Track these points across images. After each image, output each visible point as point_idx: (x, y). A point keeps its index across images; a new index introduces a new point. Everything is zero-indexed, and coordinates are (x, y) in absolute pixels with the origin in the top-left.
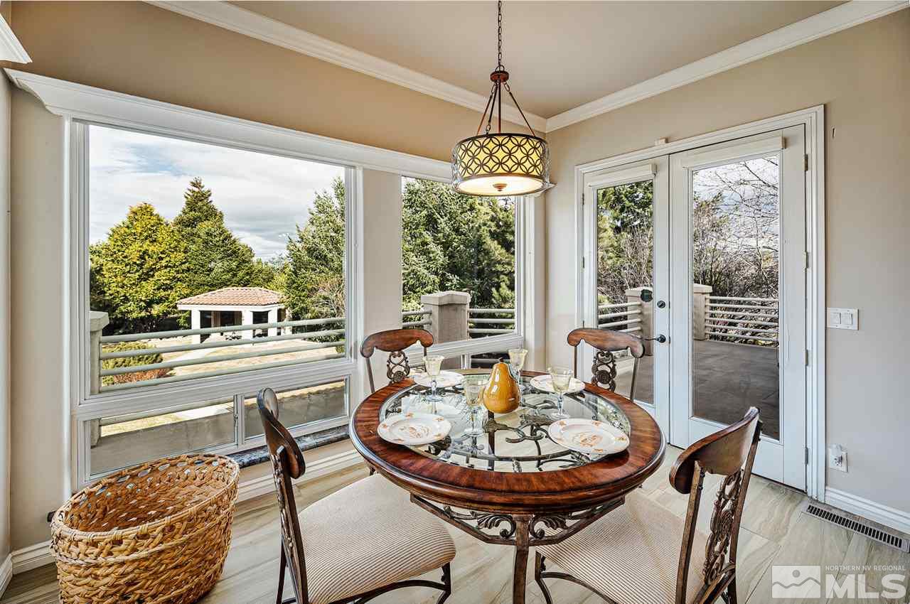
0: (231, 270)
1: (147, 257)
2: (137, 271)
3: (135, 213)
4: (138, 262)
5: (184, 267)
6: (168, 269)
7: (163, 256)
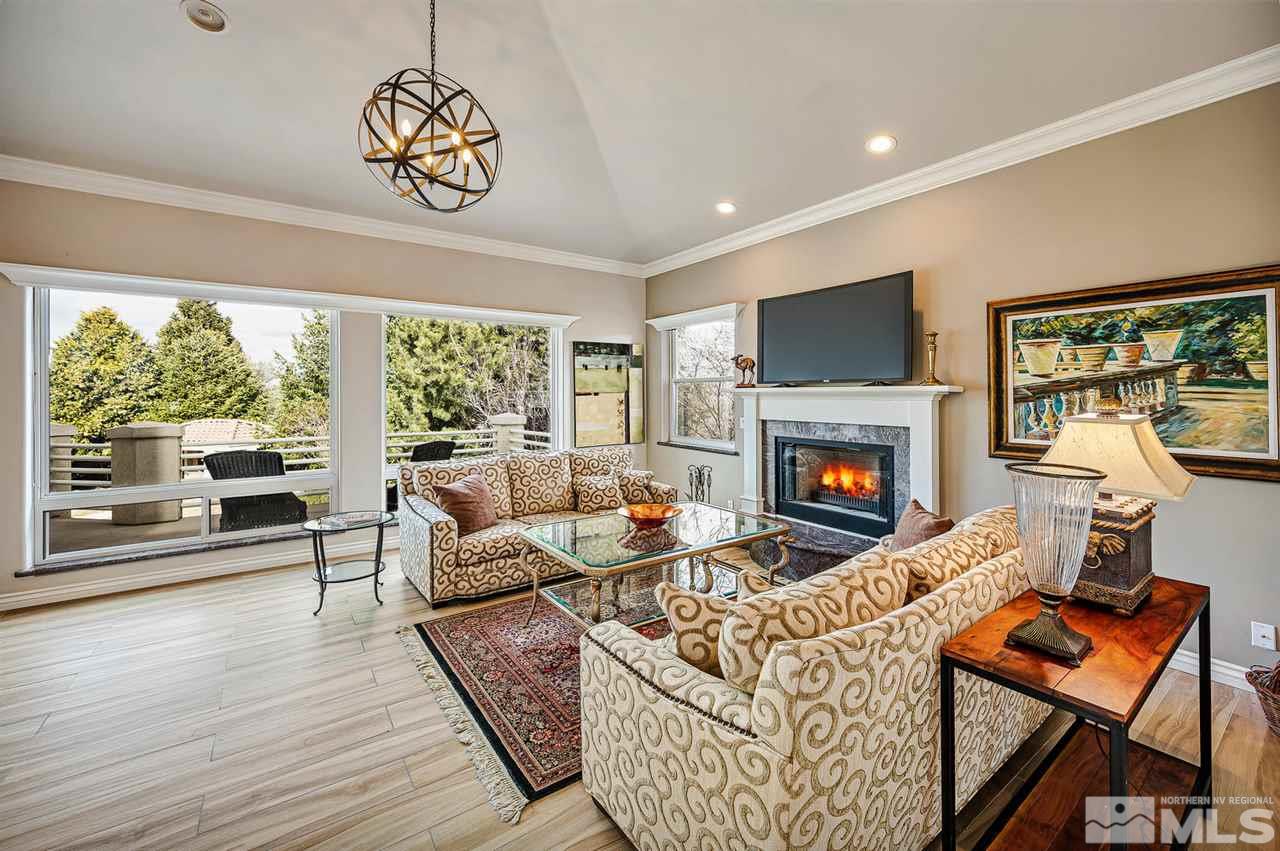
0: (216, 396)
1: (95, 379)
2: (82, 397)
3: (88, 320)
4: (81, 386)
5: (151, 392)
6: (128, 395)
7: (121, 377)
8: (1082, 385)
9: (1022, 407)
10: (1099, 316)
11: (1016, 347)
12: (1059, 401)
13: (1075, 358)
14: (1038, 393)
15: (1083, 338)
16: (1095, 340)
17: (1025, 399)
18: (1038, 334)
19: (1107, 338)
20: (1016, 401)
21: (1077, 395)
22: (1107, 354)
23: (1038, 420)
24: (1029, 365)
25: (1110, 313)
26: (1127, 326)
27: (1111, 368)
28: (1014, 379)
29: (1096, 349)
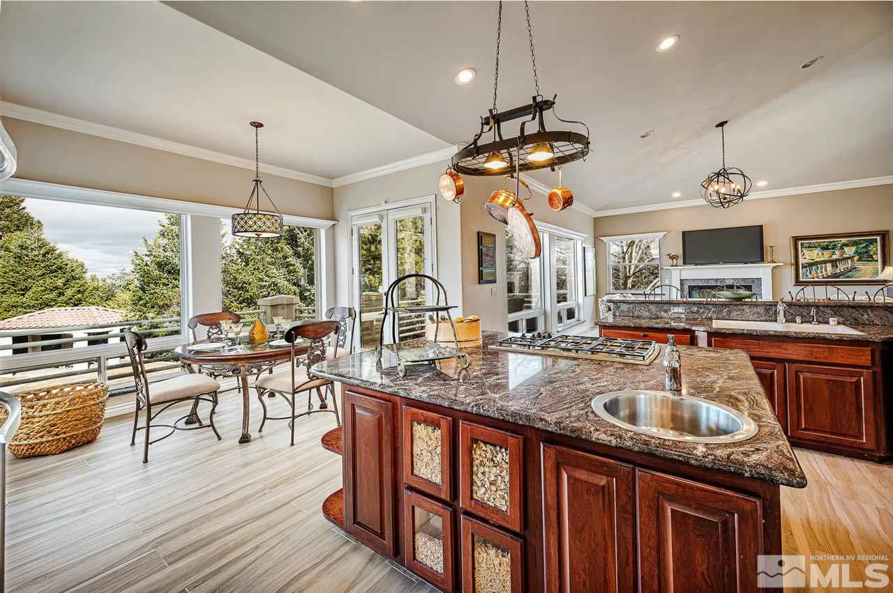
8: (825, 262)
9: (804, 270)
10: (831, 242)
11: (802, 251)
12: (818, 267)
13: (823, 254)
14: (810, 265)
15: (826, 248)
16: (829, 249)
17: (806, 267)
18: (809, 247)
19: (833, 249)
20: (802, 268)
21: (824, 265)
22: (833, 253)
23: (811, 273)
24: (806, 256)
25: (834, 242)
26: (839, 245)
27: (834, 257)
28: (801, 261)
29: (829, 252)
